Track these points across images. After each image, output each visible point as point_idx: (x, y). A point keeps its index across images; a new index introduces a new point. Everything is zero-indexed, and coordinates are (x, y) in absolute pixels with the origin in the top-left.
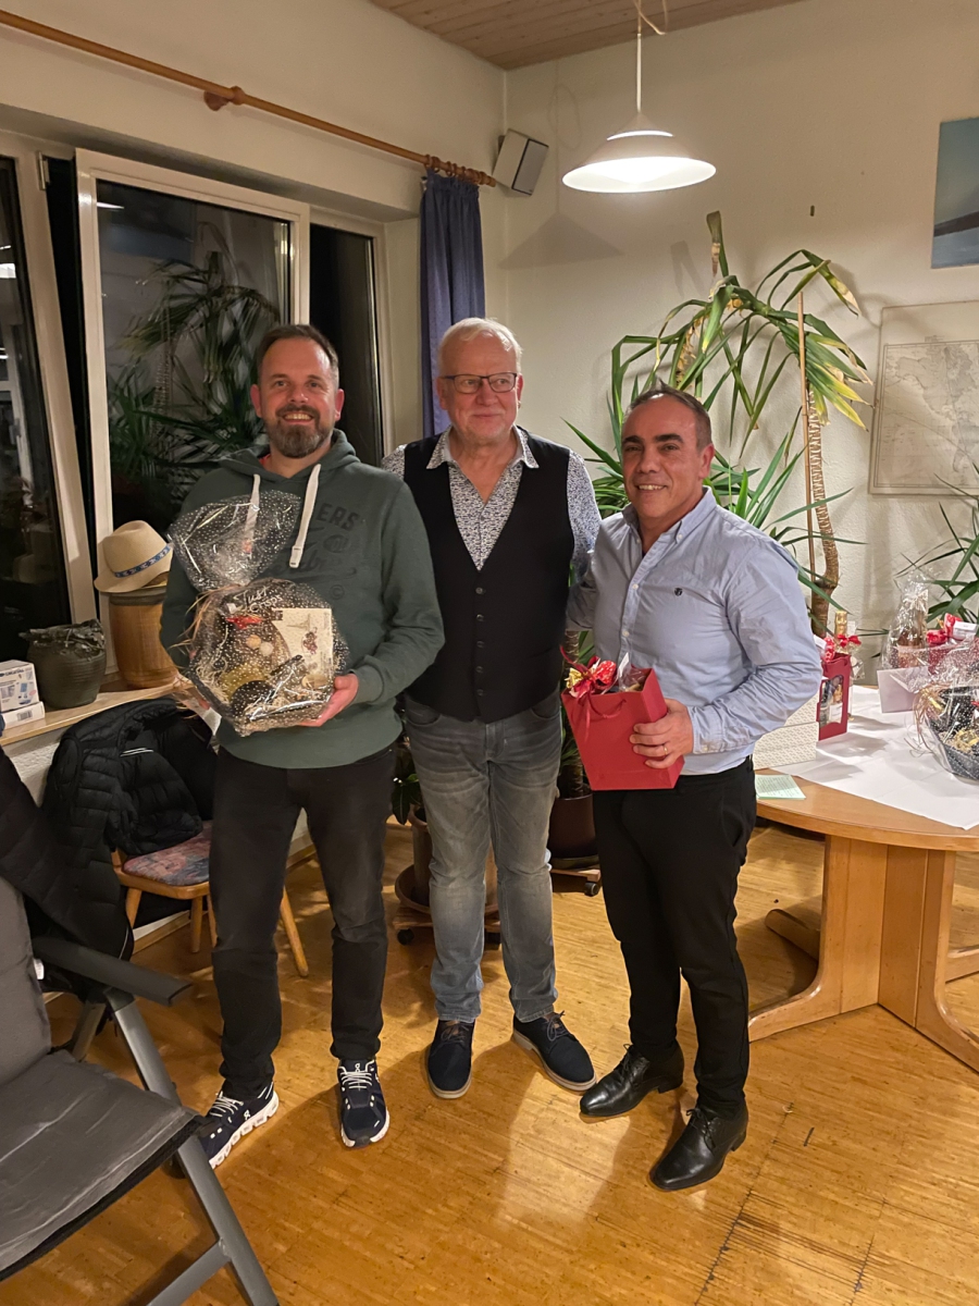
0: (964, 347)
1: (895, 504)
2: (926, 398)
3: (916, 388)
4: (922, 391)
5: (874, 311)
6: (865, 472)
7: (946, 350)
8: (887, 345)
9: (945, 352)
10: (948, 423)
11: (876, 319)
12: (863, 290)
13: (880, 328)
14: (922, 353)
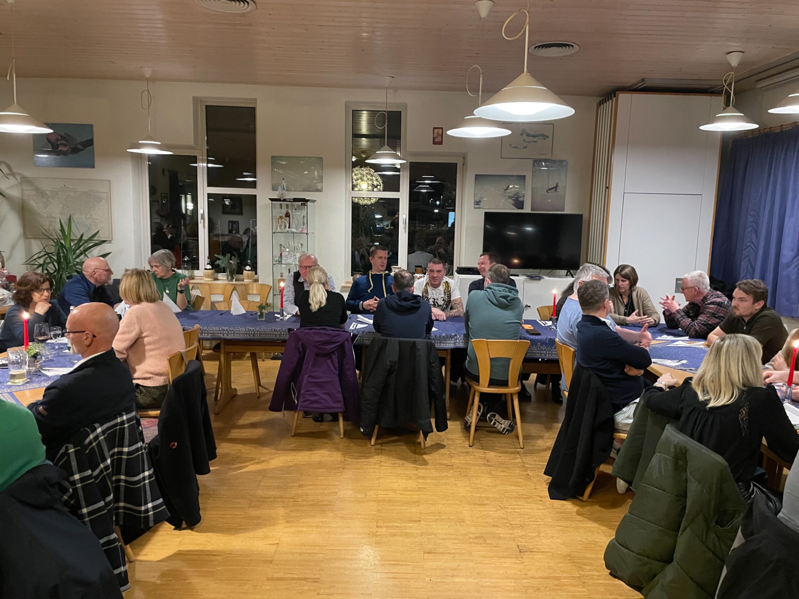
0: (46, 192)
1: (33, 241)
2: (37, 207)
3: (35, 204)
4: (36, 205)
5: (19, 178)
6: (22, 231)
7: (41, 192)
8: (23, 189)
9: (41, 193)
10: (45, 216)
11: (20, 181)
12: (15, 171)
13: (21, 183)
14: (34, 193)
